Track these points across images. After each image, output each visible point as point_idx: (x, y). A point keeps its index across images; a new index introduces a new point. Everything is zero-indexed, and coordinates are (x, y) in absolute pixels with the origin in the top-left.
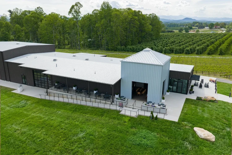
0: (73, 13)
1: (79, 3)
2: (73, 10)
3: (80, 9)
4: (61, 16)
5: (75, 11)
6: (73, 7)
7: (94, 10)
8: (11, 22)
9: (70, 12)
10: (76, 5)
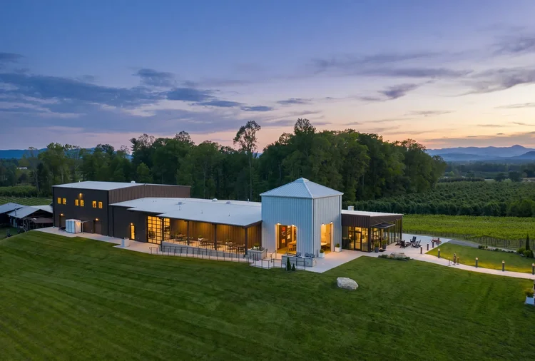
0: (241, 142)
1: (254, 123)
2: (243, 136)
3: (254, 133)
4: (222, 148)
5: (246, 137)
6: (242, 130)
7: (283, 135)
8: (134, 161)
9: (237, 139)
10: (249, 126)
